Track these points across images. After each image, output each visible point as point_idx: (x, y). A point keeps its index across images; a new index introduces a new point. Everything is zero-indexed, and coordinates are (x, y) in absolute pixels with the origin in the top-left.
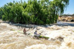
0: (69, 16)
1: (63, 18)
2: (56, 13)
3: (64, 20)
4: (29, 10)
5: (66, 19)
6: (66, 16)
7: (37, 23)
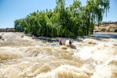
1: (102, 28)
2: (91, 21)
3: (103, 30)
6: (106, 24)
7: (66, 36)
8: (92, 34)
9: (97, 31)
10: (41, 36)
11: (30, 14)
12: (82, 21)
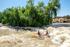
0: (60, 17)
4: (27, 14)
5: (59, 20)
8: (51, 24)
9: (54, 22)
10: (17, 26)
11: (7, 9)
12: (45, 16)
